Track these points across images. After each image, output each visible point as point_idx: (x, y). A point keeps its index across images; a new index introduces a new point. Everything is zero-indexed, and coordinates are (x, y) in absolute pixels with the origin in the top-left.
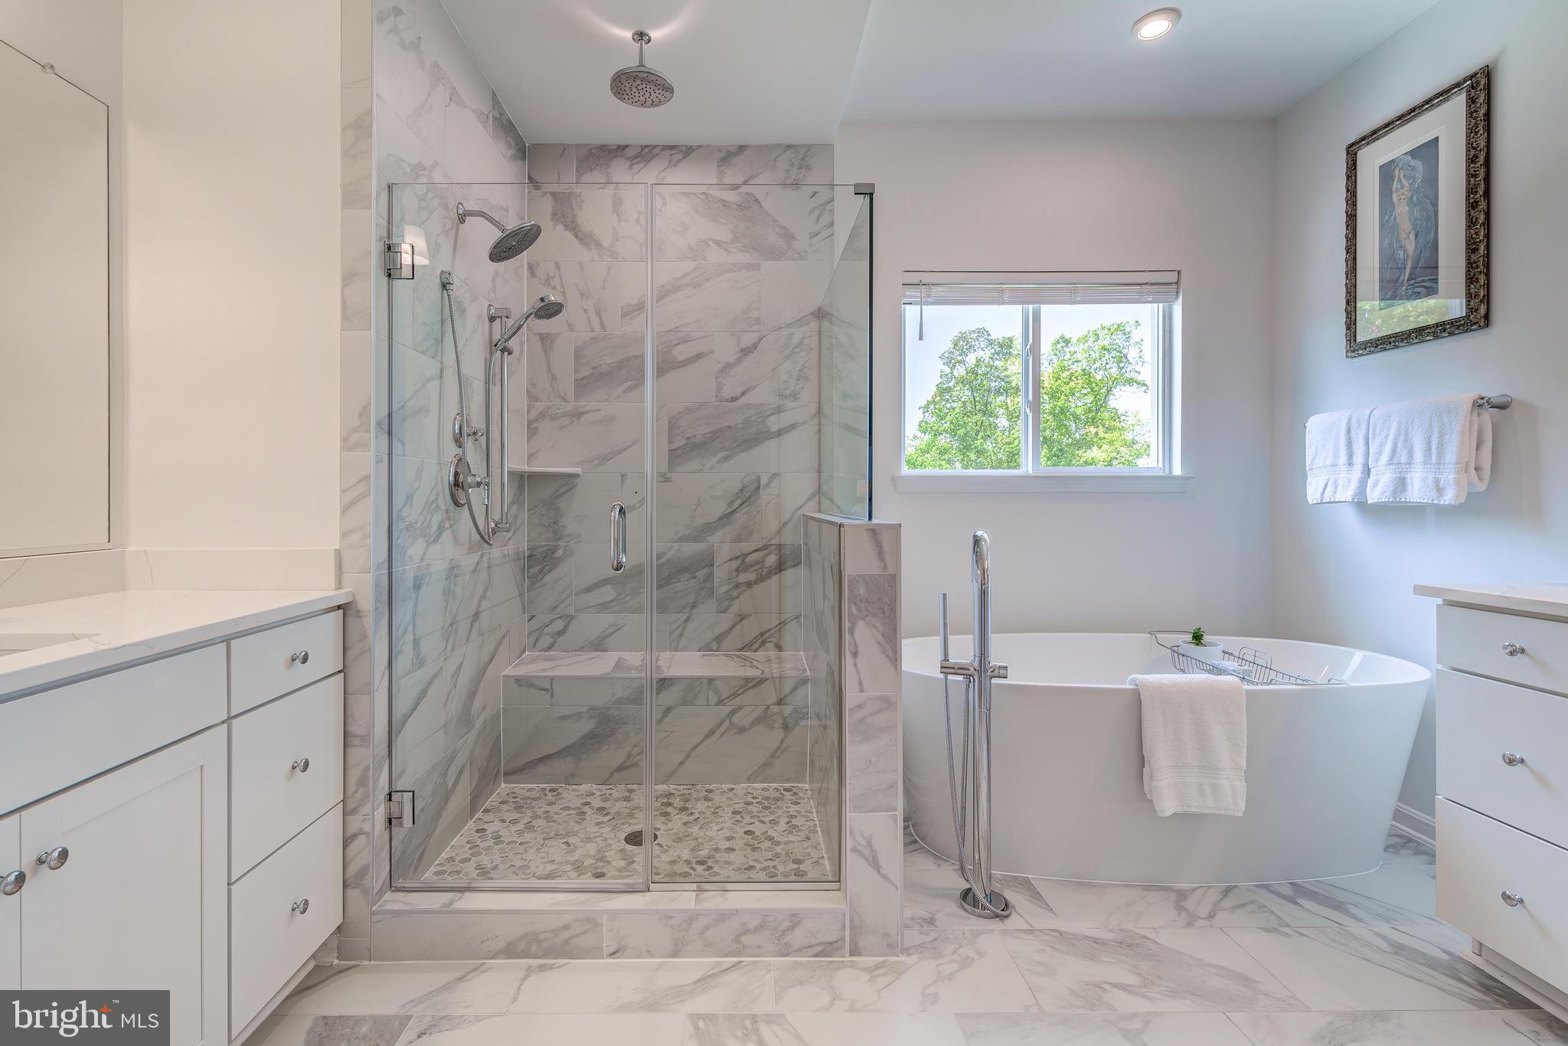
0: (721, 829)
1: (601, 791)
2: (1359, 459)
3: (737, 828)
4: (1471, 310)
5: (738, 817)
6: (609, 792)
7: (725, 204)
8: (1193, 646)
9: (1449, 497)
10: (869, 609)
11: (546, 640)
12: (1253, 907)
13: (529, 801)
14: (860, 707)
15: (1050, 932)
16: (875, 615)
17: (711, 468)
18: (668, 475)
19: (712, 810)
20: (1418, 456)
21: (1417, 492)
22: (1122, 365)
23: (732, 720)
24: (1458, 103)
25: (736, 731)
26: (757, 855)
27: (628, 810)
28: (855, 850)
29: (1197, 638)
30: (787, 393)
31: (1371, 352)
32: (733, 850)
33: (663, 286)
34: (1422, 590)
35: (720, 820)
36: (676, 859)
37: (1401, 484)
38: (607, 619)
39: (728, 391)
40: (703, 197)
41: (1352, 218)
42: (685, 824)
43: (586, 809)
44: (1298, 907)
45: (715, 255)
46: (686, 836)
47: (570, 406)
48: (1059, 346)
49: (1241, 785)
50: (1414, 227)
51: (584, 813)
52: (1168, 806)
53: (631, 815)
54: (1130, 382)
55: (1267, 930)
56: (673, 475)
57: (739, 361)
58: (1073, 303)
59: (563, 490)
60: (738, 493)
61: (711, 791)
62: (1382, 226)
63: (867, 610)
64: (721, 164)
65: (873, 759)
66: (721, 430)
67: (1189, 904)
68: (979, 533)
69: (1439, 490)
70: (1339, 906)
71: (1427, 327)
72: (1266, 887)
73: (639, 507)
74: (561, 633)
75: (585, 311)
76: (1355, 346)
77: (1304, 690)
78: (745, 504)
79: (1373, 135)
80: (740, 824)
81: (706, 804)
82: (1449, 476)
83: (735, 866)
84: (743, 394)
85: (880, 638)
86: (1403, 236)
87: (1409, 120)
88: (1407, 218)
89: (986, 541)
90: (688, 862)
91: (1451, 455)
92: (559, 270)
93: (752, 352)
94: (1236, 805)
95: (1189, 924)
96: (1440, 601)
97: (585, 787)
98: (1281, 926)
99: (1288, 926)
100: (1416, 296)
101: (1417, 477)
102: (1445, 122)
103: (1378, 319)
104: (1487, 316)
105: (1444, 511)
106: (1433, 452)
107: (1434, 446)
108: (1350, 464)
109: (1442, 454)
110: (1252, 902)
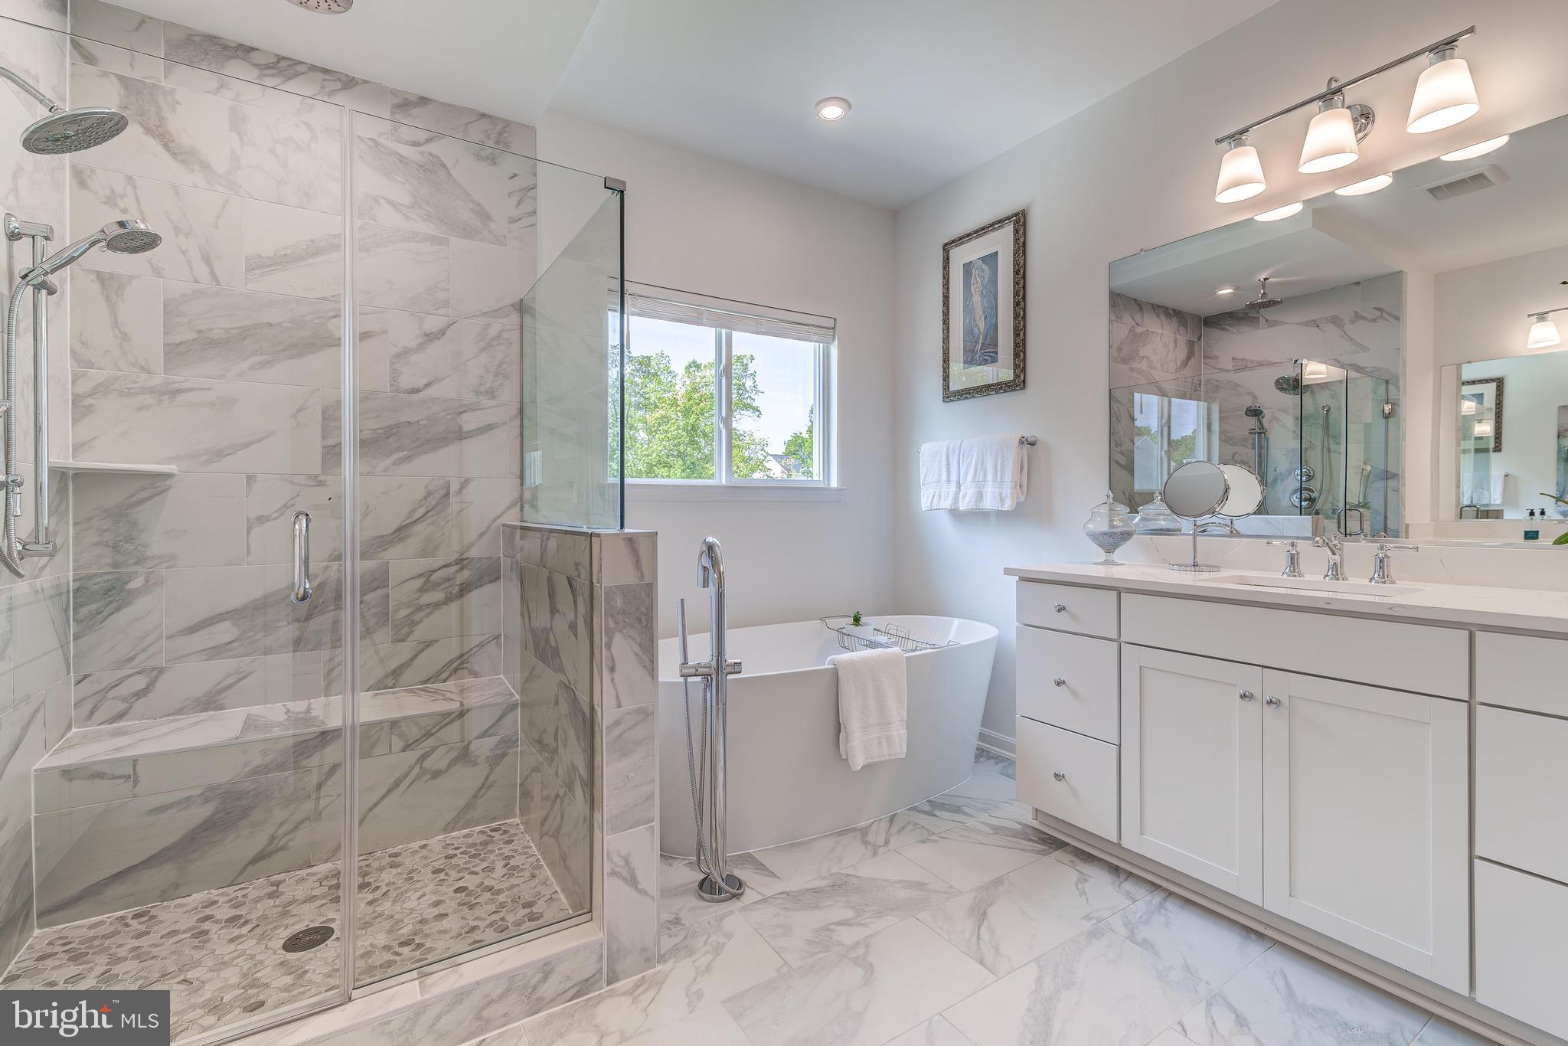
0: (422, 896)
1: (228, 895)
2: (954, 477)
3: (443, 889)
4: (1016, 376)
5: (442, 876)
6: (240, 894)
7: (402, 159)
8: (853, 626)
9: (1007, 506)
10: (627, 620)
11: (109, 708)
12: (910, 827)
13: (97, 943)
14: (617, 723)
15: (777, 896)
16: (632, 626)
17: (385, 470)
18: (322, 478)
19: (405, 876)
20: (990, 477)
21: (989, 503)
22: (740, 392)
23: (423, 765)
24: (1008, 230)
25: (429, 776)
26: (477, 912)
27: (280, 909)
28: (613, 873)
29: (857, 620)
30: (482, 389)
31: (959, 399)
32: (444, 915)
33: (312, 241)
34: (1008, 571)
35: (418, 885)
36: (369, 949)
37: (980, 496)
38: (225, 666)
39: (406, 381)
40: (370, 143)
41: (946, 298)
42: (370, 903)
43: (206, 926)
44: (935, 818)
45: (388, 217)
46: (376, 918)
47: (157, 381)
48: (691, 370)
49: (904, 733)
50: (984, 313)
51: (206, 932)
52: (859, 760)
53: (285, 914)
54: (748, 407)
55: (923, 842)
56: (329, 479)
57: (421, 347)
58: (758, 333)
59: (145, 494)
60: (421, 500)
61: (397, 855)
62: (965, 308)
63: (625, 622)
64: (398, 111)
65: (631, 774)
66: (398, 425)
67: (871, 838)
68: (710, 539)
69: (1002, 500)
70: (958, 810)
71: (992, 385)
72: (914, 808)
73: (276, 519)
74: (139, 695)
75: (184, 252)
76: (949, 396)
77: (933, 653)
78: (430, 514)
79: (960, 241)
80: (446, 883)
81: (394, 871)
82: (1007, 490)
83: (453, 933)
84: (427, 386)
85: (638, 649)
86: (977, 318)
87: (981, 235)
88: (980, 305)
89: (718, 546)
90: (387, 948)
91: (1008, 477)
92: (135, 187)
93: (439, 339)
94: (900, 749)
95: (875, 854)
96: (1017, 578)
97: (198, 898)
98: (930, 836)
99: (934, 834)
100: (985, 362)
101: (989, 491)
102: (1002, 242)
103: (963, 376)
104: (1024, 381)
105: (1001, 515)
106: (999, 473)
107: (999, 469)
108: (949, 481)
109: (1003, 475)
110: (909, 823)
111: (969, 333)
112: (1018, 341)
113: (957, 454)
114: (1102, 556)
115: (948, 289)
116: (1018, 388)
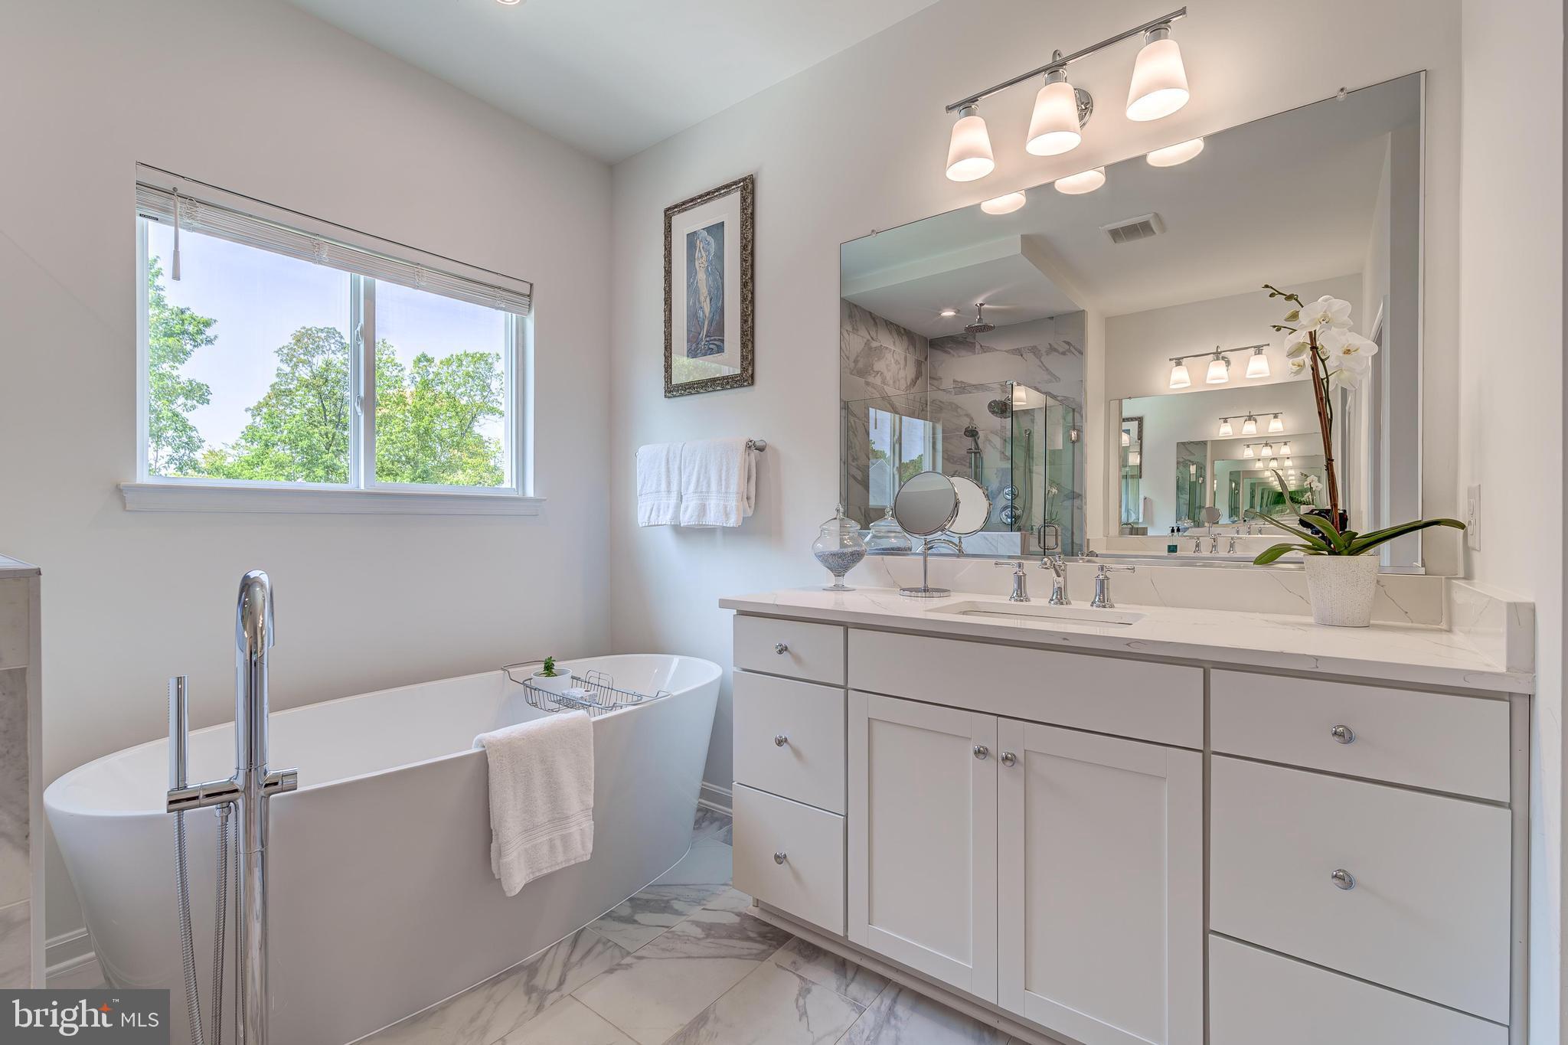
2: (674, 487)
4: (744, 369)
8: (543, 678)
9: (732, 522)
12: (599, 948)
20: (714, 487)
21: (712, 519)
24: (735, 197)
29: (549, 668)
31: (681, 395)
37: (703, 509)
41: (668, 273)
44: (635, 926)
50: (709, 294)
52: (518, 880)
62: (689, 286)
67: (540, 978)
69: (727, 515)
70: (665, 907)
71: (718, 379)
72: (609, 915)
76: (672, 390)
77: (634, 710)
79: (682, 206)
82: (733, 503)
86: (702, 299)
87: (706, 202)
88: (705, 285)
91: (733, 488)
94: (584, 849)
95: (540, 1008)
98: (623, 957)
100: (710, 352)
101: (713, 504)
102: (727, 211)
103: (686, 368)
104: (752, 376)
105: (727, 531)
106: (723, 483)
107: (723, 478)
108: (669, 492)
109: (727, 487)
110: (598, 942)
111: (693, 316)
112: (745, 328)
113: (678, 459)
114: (830, 579)
115: (670, 263)
116: (745, 384)
